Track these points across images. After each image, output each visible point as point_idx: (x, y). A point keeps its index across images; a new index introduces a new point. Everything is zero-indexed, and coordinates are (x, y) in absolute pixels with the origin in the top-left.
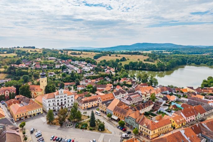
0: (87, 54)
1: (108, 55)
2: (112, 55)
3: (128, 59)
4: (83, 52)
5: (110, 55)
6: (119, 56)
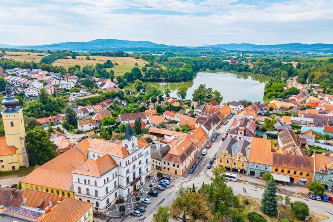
0: (17, 56)
1: (70, 57)
2: (77, 57)
3: (117, 64)
4: (7, 52)
5: (74, 58)
6: (94, 60)
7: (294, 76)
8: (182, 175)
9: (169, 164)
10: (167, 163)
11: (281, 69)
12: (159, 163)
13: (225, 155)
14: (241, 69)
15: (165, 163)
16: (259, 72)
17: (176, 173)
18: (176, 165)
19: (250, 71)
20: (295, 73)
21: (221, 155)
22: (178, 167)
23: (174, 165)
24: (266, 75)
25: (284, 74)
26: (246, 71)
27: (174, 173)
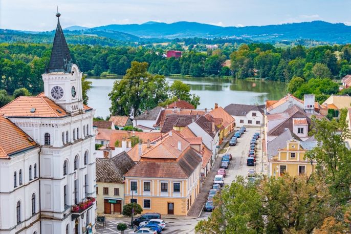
7: (343, 76)
8: (189, 215)
9: (147, 186)
10: (140, 186)
11: (307, 61)
12: (117, 192)
13: (293, 155)
14: (201, 70)
15: (134, 187)
16: (252, 75)
17: (171, 212)
18: (170, 187)
19: (227, 72)
20: (343, 69)
21: (283, 154)
22: (177, 188)
23: (164, 188)
24: (273, 79)
25: (319, 70)
26: (216, 74)
27: (166, 212)
